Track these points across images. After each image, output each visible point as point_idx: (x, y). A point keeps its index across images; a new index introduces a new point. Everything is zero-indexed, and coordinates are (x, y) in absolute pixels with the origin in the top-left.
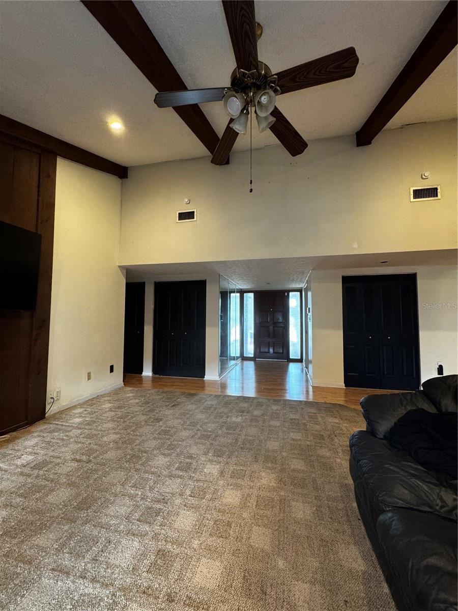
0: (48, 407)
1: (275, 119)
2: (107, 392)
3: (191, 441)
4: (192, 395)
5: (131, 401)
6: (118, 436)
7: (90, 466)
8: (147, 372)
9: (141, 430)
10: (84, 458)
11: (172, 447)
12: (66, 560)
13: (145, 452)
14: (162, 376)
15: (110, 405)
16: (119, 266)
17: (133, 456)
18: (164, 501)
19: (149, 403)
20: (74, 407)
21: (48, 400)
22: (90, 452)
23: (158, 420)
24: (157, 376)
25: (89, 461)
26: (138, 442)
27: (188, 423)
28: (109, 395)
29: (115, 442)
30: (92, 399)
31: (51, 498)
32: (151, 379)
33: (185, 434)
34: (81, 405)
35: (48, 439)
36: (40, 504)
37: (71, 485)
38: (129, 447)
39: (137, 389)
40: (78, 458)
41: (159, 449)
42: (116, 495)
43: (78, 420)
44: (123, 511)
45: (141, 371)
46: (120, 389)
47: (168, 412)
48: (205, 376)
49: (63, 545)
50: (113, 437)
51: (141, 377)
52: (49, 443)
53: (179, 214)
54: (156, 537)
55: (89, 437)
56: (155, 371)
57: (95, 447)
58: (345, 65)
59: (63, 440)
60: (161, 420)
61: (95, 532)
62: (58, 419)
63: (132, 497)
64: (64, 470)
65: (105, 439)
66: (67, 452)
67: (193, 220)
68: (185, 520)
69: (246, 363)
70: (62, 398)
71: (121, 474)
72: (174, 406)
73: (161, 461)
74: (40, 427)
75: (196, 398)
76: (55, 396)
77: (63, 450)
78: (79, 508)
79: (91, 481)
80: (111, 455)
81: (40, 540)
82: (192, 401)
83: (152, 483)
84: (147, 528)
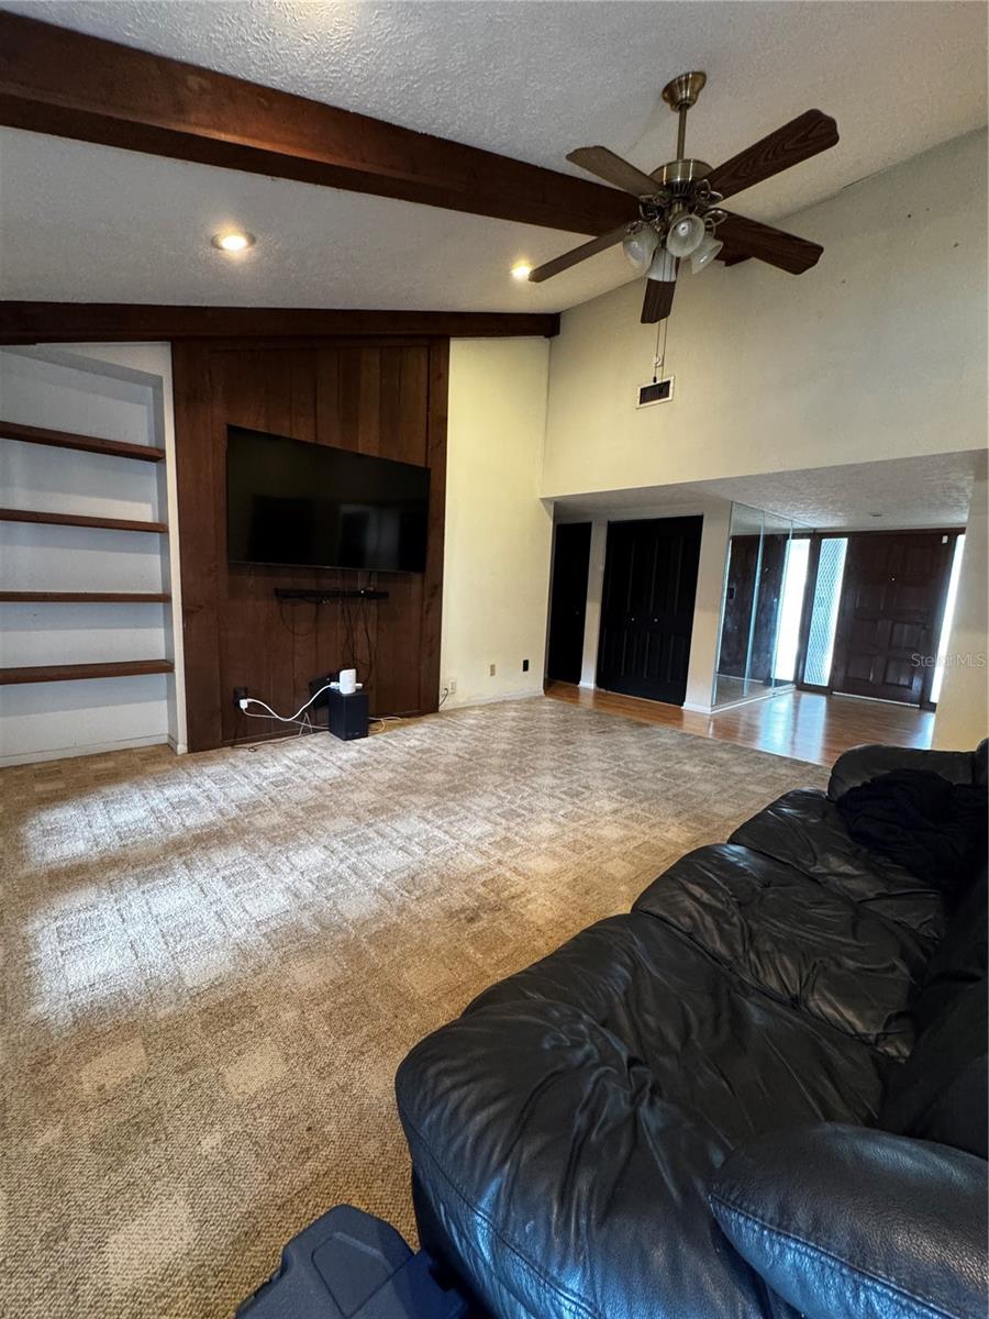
0: (441, 699)
1: (721, 244)
2: (518, 698)
3: (599, 774)
4: (641, 725)
5: (546, 715)
6: (511, 747)
7: (471, 764)
8: (588, 681)
9: (540, 748)
10: (467, 756)
11: (569, 773)
12: (429, 816)
13: (533, 768)
14: (610, 692)
15: (514, 714)
16: (543, 500)
17: (519, 768)
18: (532, 811)
19: (567, 721)
20: (472, 708)
21: (442, 692)
22: (474, 753)
23: (569, 743)
24: (602, 690)
25: (470, 760)
26: (530, 757)
27: (609, 755)
28: (519, 702)
29: (505, 751)
30: (495, 704)
31: (428, 777)
32: (592, 694)
33: (597, 765)
34: (481, 707)
35: (437, 732)
36: (418, 777)
37: (447, 772)
38: (518, 759)
39: (559, 702)
40: (460, 754)
41: (552, 770)
42: (485, 792)
43: (472, 722)
44: (487, 804)
45: (577, 679)
46: (537, 698)
47: (588, 737)
48: (685, 704)
49: (430, 807)
50: (503, 746)
51: (578, 689)
52: (436, 735)
53: (642, 390)
54: (508, 829)
55: (477, 739)
56: (600, 681)
57: (481, 750)
58: (814, 134)
59: (450, 736)
60: (573, 743)
61: (457, 809)
62: (451, 716)
63: (499, 798)
64: (445, 760)
65: (494, 746)
66: (452, 747)
67: (667, 399)
68: (545, 829)
69: (806, 697)
70: (459, 693)
71: (498, 779)
72: (603, 732)
73: (548, 780)
74: (430, 720)
75: (646, 729)
76: (449, 688)
77: (449, 744)
78: (449, 790)
79: (467, 776)
80: (495, 761)
81: (414, 798)
82: (636, 733)
83: (526, 794)
84: (504, 821)
